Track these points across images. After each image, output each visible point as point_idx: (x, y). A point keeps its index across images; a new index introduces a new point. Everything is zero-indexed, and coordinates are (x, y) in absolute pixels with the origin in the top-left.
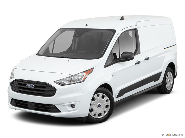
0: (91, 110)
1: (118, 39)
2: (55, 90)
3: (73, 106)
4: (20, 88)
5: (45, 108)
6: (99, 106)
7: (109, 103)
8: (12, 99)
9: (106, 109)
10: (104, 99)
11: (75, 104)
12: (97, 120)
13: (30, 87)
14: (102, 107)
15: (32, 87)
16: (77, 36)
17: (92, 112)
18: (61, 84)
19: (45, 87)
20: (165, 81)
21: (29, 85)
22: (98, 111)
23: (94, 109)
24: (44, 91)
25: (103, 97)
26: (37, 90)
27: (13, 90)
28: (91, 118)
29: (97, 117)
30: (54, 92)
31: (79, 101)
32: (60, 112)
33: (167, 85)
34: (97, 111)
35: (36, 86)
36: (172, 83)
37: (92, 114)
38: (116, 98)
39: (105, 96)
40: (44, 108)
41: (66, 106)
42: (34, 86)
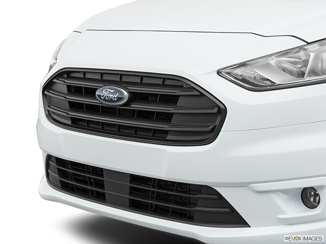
2: (220, 112)
3: (310, 197)
5: (176, 203)
8: (49, 157)
15: (120, 99)
21: (106, 93)
30: (217, 123)
32: (244, 223)
40: (169, 201)
41: (273, 195)
42: (126, 94)
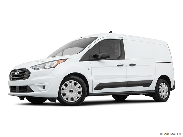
1: (99, 42)
2: (30, 73)
6: (71, 91)
7: (81, 90)
9: (79, 94)
10: (76, 86)
11: (45, 85)
12: (70, 103)
13: (17, 74)
14: (74, 92)
17: (65, 96)
18: (35, 69)
19: (24, 72)
20: (158, 90)
22: (70, 96)
23: (66, 94)
24: (23, 75)
25: (75, 84)
28: (64, 101)
29: (69, 101)
30: (29, 75)
31: (49, 83)
32: (33, 92)
33: (160, 94)
36: (167, 94)
37: (64, 98)
38: (94, 90)
39: (77, 84)
41: (37, 87)
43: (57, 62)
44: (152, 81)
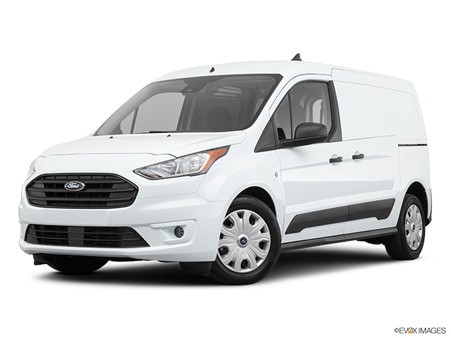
0: (224, 251)
1: (288, 93)
2: (135, 190)
3: (178, 232)
4: (48, 194)
5: (111, 238)
6: (243, 242)
7: (267, 236)
8: (30, 226)
9: (261, 250)
10: (254, 226)
11: (185, 226)
12: (239, 276)
13: (75, 188)
14: (249, 244)
15: (79, 188)
16: (190, 90)
17: (226, 256)
18: (150, 177)
19: (110, 186)
20: (404, 225)
21: (72, 185)
22: (240, 254)
23: (230, 249)
24: (107, 195)
25: (252, 220)
26: (91, 195)
27: (31, 202)
28: (224, 269)
29: (237, 269)
30: (134, 195)
31: (195, 220)
32: (146, 245)
33: (408, 236)
34: (238, 253)
35: (88, 186)
36: (421, 235)
37: (225, 260)
38: (286, 233)
39: (258, 219)
40: (108, 239)
41: (161, 230)
42: (84, 185)
43: (207, 156)
44: (393, 200)
